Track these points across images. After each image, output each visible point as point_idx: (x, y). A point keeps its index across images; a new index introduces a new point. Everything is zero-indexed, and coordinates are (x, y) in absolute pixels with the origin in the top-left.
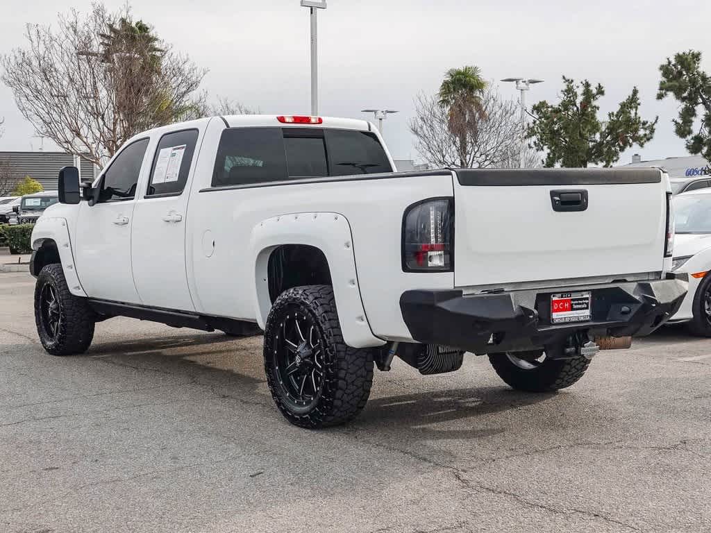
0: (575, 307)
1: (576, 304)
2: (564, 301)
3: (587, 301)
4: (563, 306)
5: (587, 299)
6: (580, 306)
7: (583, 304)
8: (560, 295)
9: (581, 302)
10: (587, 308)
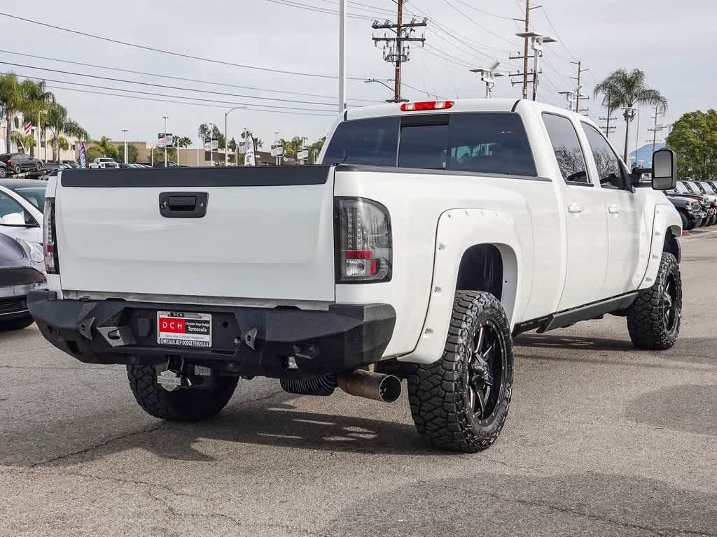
0: (191, 329)
1: (192, 326)
2: (176, 321)
3: (207, 325)
4: (175, 326)
5: (208, 322)
6: (197, 330)
7: (202, 327)
8: (169, 313)
9: (200, 325)
10: (207, 333)
